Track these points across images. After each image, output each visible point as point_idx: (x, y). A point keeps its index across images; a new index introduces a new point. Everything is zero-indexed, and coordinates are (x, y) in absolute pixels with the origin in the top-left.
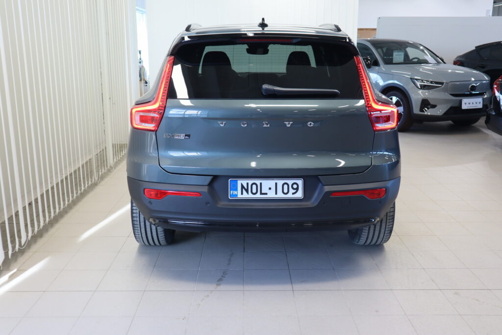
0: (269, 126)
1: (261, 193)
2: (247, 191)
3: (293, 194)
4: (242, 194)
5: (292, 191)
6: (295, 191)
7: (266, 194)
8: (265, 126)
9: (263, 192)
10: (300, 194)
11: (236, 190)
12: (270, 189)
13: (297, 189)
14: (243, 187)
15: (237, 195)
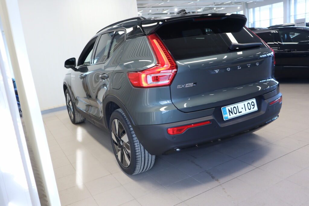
0: (240, 68)
1: (239, 113)
2: (232, 113)
3: (253, 108)
4: (230, 115)
5: (252, 107)
6: (253, 106)
7: (241, 112)
8: (239, 68)
9: (240, 111)
10: (256, 108)
11: (226, 114)
12: (242, 108)
13: (254, 105)
14: (229, 111)
15: (227, 117)
